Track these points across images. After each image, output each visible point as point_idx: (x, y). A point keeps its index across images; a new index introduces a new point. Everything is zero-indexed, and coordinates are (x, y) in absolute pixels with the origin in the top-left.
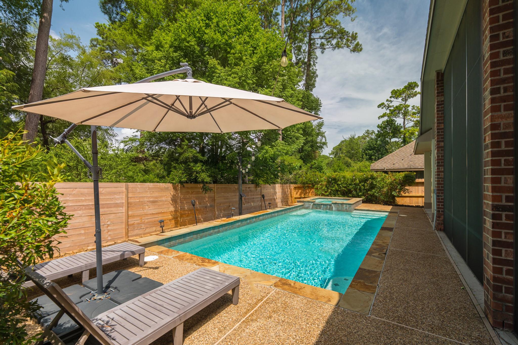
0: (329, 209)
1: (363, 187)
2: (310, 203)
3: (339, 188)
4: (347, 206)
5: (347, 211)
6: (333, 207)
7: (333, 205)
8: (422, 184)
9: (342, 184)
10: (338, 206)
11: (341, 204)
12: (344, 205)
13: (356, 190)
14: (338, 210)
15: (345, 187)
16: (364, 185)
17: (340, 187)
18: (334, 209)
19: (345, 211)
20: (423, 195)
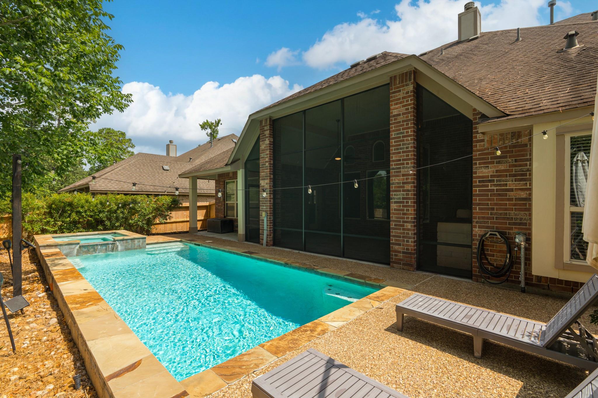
0: (113, 250)
1: (121, 215)
2: (74, 246)
3: (80, 218)
4: (139, 242)
5: (140, 248)
6: (118, 246)
7: (118, 243)
8: (187, 208)
9: (85, 212)
10: (127, 243)
11: (131, 239)
12: (136, 241)
13: (109, 219)
14: (127, 249)
15: (91, 216)
16: (122, 212)
17: (83, 216)
18: (120, 248)
19: (136, 249)
20: (188, 219)
